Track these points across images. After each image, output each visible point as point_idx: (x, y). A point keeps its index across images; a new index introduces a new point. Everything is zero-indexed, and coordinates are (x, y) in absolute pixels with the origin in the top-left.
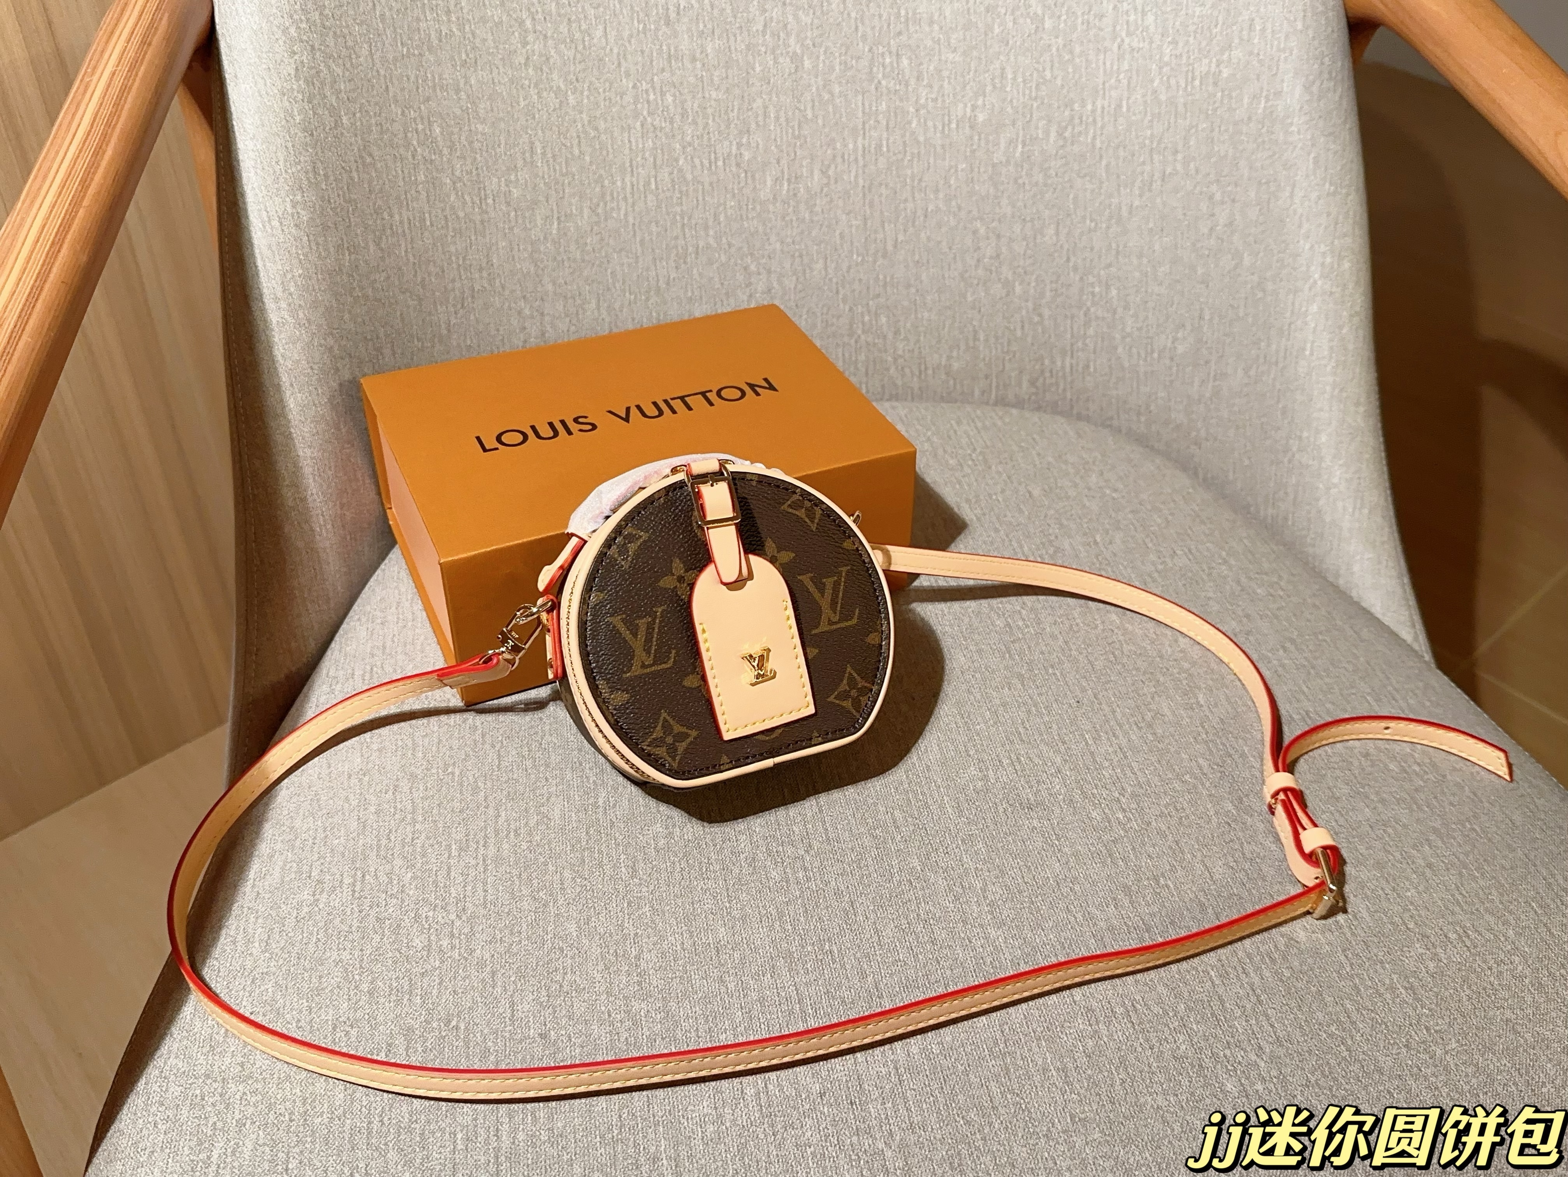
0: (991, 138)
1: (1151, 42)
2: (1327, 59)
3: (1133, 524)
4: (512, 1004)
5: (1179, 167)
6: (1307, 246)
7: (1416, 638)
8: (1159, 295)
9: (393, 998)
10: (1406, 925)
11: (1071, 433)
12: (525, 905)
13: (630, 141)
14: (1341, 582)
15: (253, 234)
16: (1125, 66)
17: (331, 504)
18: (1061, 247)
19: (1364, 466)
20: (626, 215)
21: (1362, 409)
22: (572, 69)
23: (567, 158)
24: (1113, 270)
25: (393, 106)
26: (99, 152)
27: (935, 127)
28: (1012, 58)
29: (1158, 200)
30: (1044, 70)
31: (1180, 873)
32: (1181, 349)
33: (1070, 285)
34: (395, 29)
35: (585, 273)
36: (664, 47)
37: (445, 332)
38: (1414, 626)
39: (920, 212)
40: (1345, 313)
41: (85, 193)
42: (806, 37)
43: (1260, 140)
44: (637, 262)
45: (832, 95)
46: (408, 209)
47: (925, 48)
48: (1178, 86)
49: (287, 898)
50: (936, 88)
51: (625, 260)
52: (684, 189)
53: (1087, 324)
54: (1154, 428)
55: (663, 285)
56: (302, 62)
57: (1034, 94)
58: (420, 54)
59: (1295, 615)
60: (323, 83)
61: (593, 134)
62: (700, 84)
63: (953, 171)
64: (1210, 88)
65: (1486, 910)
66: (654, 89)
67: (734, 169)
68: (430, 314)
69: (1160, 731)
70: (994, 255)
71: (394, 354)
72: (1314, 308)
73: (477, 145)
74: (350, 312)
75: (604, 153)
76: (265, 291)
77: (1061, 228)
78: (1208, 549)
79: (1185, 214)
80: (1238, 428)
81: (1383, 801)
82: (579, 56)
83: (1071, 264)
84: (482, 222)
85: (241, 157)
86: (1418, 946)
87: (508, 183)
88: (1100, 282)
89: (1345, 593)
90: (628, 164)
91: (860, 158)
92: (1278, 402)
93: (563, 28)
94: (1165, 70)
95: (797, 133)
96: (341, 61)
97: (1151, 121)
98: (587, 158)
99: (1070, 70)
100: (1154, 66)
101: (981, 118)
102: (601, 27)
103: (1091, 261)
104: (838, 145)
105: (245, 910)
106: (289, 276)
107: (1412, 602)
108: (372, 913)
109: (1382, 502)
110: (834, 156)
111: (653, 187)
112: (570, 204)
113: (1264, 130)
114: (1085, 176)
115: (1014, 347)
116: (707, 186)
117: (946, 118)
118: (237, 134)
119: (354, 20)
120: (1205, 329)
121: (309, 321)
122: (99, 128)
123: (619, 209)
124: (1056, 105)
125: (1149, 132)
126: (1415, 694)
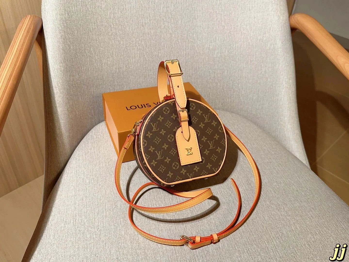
0: (213, 52)
1: (248, 32)
2: (286, 37)
3: (245, 137)
4: (110, 251)
5: (254, 59)
6: (282, 77)
7: (306, 163)
8: (249, 86)
9: (83, 249)
10: (307, 230)
11: (231, 116)
12: (112, 227)
13: (134, 52)
14: (290, 150)
15: (51, 73)
16: (243, 37)
17: (67, 133)
18: (228, 75)
19: (295, 125)
20: (133, 67)
21: (294, 112)
22: (122, 36)
23: (120, 55)
24: (240, 81)
25: (82, 44)
26: (18, 58)
27: (201, 49)
28: (218, 35)
29: (250, 66)
30: (225, 37)
31: (258, 218)
32: (254, 98)
33: (230, 84)
34: (83, 28)
35: (124, 80)
36: (142, 32)
37: (93, 93)
38: (306, 160)
39: (197, 67)
40: (290, 92)
41: (15, 67)
42: (173, 30)
43: (272, 54)
44: (135, 78)
45: (179, 42)
46: (85, 67)
47: (199, 32)
48: (254, 41)
49: (58, 226)
50: (201, 41)
51: (133, 77)
52: (146, 62)
53: (234, 92)
54: (248, 115)
55: (141, 83)
56: (62, 35)
57: (222, 43)
58: (88, 33)
59: (281, 158)
60: (67, 40)
61: (126, 50)
62: (150, 39)
63: (205, 59)
64: (261, 42)
65: (324, 226)
66: (140, 41)
67: (157, 58)
68: (90, 89)
69: (252, 185)
70: (214, 77)
71: (82, 99)
72: (284, 90)
73: (101, 52)
74: (72, 90)
75: (129, 54)
76: (53, 86)
77: (228, 71)
78: (261, 143)
79: (255, 69)
80: (267, 116)
81: (301, 201)
82: (123, 33)
83: (230, 79)
84: (102, 69)
85: (48, 56)
86: (310, 235)
87: (107, 61)
88: (237, 83)
89: (291, 153)
90: (134, 56)
91: (185, 56)
92: (276, 110)
93: (120, 27)
94: (251, 38)
95: (171, 50)
96: (71, 35)
97: (248, 49)
98: (125, 55)
99: (230, 38)
100: (249, 37)
101: (211, 47)
102: (128, 27)
103: (235, 79)
104: (180, 53)
105: (49, 228)
106: (59, 82)
107: (305, 154)
108: (78, 229)
109: (299, 133)
110: (179, 55)
111: (139, 61)
112: (121, 65)
113: (273, 52)
114: (234, 60)
115: (218, 97)
116: (151, 62)
117: (203, 47)
118: (48, 51)
119: (74, 25)
120: (260, 94)
121: (63, 92)
122: (18, 52)
123: (132, 66)
124: (227, 45)
125: (247, 51)
126: (307, 176)
